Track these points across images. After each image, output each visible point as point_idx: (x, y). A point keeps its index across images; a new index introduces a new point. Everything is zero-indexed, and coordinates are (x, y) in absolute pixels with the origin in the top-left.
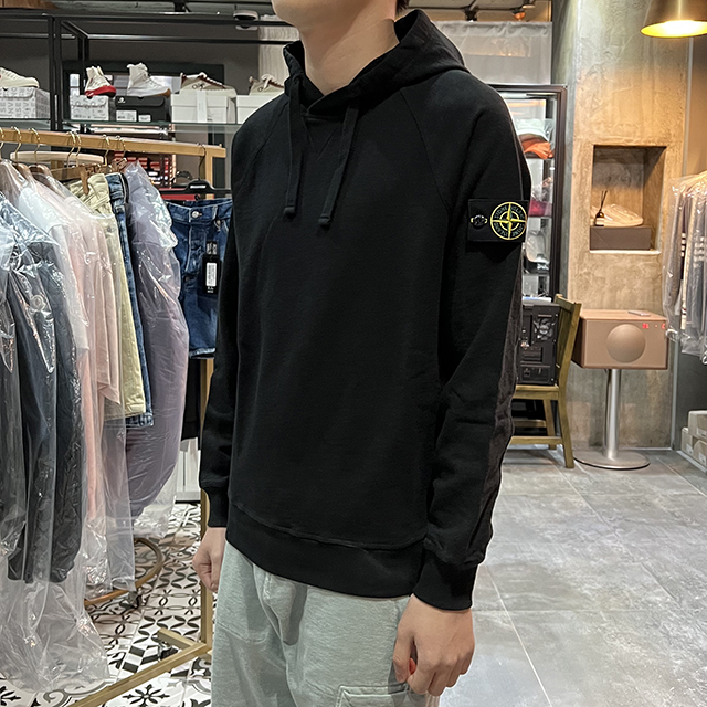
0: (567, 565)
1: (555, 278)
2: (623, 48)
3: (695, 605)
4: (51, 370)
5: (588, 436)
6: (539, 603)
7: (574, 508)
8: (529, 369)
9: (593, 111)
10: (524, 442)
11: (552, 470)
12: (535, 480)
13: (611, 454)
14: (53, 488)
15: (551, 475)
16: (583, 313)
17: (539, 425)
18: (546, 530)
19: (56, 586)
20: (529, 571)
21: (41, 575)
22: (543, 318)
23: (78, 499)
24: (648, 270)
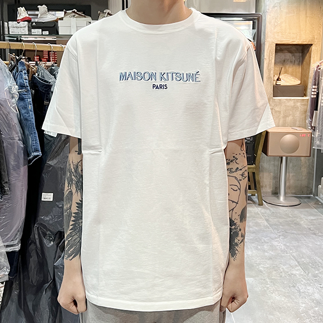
0: (253, 255)
3: (315, 276)
5: (271, 189)
7: (261, 225)
9: (275, 26)
11: (252, 206)
13: (282, 198)
15: (251, 209)
24: (302, 107)
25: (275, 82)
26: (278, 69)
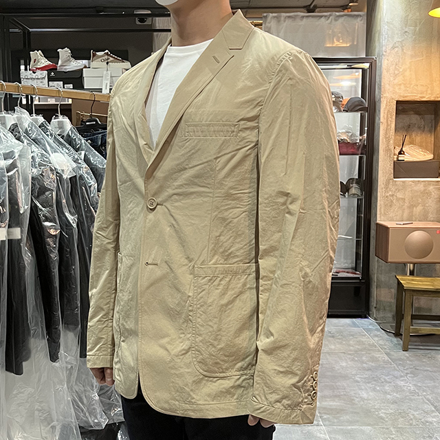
2: (418, 28)
7: (379, 361)
24: (436, 192)
25: (396, 157)
26: (400, 138)
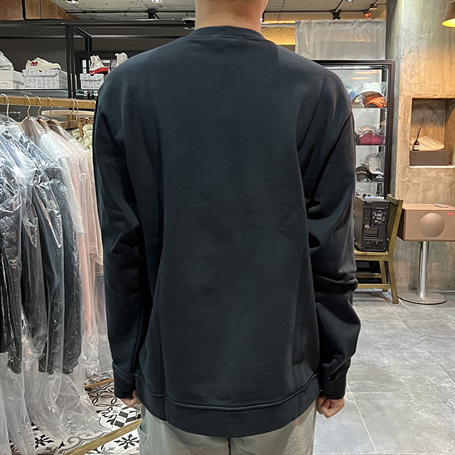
0: (391, 364)
1: (387, 184)
2: (431, 35)
4: (59, 246)
5: (408, 283)
6: (372, 387)
7: (397, 328)
8: (370, 241)
9: (412, 76)
10: (367, 287)
11: (384, 304)
12: (373, 310)
13: (422, 295)
14: (63, 318)
15: (383, 308)
16: (404, 206)
17: (376, 277)
18: (378, 342)
19: (67, 376)
20: (366, 367)
21: (58, 369)
22: (378, 210)
23: (79, 324)
24: (447, 178)
25: (411, 147)
26: (415, 130)
